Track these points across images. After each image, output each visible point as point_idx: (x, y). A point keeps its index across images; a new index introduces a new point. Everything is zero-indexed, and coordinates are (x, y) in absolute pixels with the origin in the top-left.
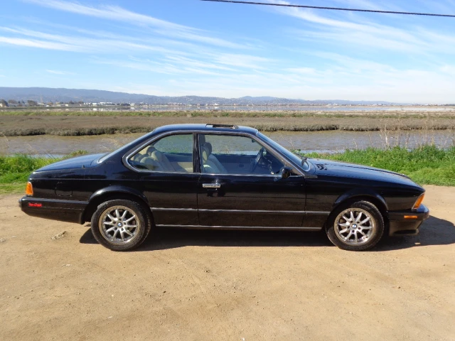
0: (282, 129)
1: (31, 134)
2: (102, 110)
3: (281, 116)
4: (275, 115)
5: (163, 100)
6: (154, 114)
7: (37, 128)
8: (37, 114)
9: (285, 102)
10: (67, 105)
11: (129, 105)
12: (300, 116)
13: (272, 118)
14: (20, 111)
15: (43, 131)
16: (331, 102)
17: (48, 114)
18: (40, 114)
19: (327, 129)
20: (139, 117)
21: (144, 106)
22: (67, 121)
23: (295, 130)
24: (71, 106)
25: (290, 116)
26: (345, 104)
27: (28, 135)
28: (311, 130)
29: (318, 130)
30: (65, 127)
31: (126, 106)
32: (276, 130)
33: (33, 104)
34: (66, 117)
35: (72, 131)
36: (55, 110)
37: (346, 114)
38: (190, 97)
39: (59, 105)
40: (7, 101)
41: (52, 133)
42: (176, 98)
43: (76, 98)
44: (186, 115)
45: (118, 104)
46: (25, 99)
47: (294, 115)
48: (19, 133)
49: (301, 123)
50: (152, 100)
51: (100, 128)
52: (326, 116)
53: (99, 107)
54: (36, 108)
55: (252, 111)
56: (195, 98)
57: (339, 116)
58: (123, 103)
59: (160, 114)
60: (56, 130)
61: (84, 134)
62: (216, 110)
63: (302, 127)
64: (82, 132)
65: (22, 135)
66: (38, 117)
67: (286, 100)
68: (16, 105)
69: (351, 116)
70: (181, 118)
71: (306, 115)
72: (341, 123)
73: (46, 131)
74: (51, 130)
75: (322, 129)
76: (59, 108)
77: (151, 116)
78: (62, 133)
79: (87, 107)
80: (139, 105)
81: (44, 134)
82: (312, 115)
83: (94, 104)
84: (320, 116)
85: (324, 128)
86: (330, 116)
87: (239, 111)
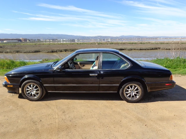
0: (135, 49)
1: (35, 52)
2: (65, 42)
3: (135, 43)
4: (133, 43)
5: (88, 38)
6: (83, 44)
7: (37, 50)
8: (39, 44)
9: (139, 38)
10: (51, 41)
11: (75, 40)
12: (144, 43)
13: (131, 45)
14: (34, 43)
15: (39, 51)
16: (160, 37)
17: (43, 44)
18: (40, 44)
19: (155, 49)
20: (77, 45)
21: (80, 40)
22: (49, 47)
23: (141, 50)
24: (53, 41)
25: (140, 43)
26: (166, 38)
27: (34, 52)
28: (147, 50)
29: (151, 49)
30: (48, 49)
31: (74, 40)
32: (132, 50)
33: (39, 40)
34: (49, 45)
35: (50, 51)
36: (47, 43)
37: (165, 42)
38: (99, 36)
39: (48, 41)
40: (30, 39)
41: (43, 51)
42: (93, 37)
43: (55, 38)
44: (95, 44)
45: (71, 40)
46: (36, 39)
47: (141, 43)
48: (31, 52)
49: (143, 47)
50: (83, 38)
51: (60, 50)
52: (155, 43)
53: (63, 41)
54: (40, 42)
55: (124, 42)
56: (101, 37)
57: (161, 43)
58: (72, 39)
59: (85, 43)
60: (44, 50)
61: (54, 52)
62: (109, 42)
63: (144, 48)
64: (53, 51)
65: (32, 52)
66: (39, 45)
67: (139, 37)
68: (33, 41)
69: (167, 43)
70: (93, 45)
71: (147, 43)
72: (162, 46)
73: (41, 51)
74: (42, 50)
75: (153, 49)
76: (48, 42)
77: (82, 44)
78: (46, 51)
79: (59, 41)
80: (78, 40)
81: (40, 52)
82: (149, 43)
83: (62, 40)
84: (153, 43)
85: (154, 48)
86: (157, 43)
87: (118, 42)
